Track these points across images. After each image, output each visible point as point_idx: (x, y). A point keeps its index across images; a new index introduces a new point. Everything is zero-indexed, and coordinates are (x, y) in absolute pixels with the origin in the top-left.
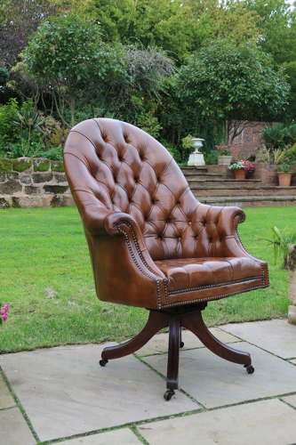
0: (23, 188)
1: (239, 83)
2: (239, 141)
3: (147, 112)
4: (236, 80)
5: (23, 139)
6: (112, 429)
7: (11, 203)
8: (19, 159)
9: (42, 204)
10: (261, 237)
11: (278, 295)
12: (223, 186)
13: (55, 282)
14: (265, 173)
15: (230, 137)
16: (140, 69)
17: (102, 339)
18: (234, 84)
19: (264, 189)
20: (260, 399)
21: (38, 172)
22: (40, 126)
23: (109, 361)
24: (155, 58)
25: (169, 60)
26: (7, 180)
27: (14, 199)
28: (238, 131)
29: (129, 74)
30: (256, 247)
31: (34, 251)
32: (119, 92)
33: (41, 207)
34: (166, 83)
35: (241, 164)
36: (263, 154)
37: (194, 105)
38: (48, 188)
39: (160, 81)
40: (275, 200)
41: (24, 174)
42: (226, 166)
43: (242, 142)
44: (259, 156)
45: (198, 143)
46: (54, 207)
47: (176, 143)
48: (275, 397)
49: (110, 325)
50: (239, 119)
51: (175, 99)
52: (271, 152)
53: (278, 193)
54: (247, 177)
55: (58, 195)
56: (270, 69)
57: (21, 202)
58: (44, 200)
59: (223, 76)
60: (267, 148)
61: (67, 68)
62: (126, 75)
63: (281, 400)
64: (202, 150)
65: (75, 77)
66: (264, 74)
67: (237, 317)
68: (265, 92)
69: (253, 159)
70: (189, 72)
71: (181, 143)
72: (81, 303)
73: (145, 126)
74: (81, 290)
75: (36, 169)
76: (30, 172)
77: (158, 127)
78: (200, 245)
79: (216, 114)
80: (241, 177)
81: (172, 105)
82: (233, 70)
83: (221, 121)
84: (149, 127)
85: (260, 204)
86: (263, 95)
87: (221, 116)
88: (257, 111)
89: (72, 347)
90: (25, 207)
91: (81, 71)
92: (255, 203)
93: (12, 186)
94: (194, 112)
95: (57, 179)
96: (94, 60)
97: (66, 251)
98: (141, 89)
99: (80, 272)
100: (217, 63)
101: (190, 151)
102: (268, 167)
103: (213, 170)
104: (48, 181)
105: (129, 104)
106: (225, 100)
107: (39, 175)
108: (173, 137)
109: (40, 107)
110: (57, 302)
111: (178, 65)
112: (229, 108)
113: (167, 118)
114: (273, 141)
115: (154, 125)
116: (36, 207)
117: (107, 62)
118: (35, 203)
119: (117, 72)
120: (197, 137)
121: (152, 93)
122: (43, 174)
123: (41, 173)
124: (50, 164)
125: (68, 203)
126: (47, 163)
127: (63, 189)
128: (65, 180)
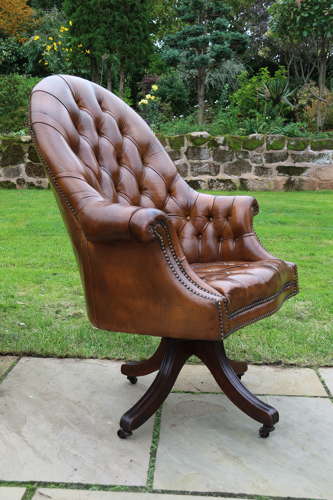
0: (253, 169)
5: (257, 114)
7: (238, 185)
8: (251, 136)
9: (273, 187)
21: (271, 151)
26: (235, 160)
27: (242, 181)
33: (273, 190)
38: (281, 170)
41: (254, 153)
46: (287, 191)
55: (294, 178)
57: (250, 184)
58: (276, 183)
61: (314, 24)
75: (269, 147)
76: (262, 151)
90: (253, 190)
93: (241, 166)
95: (293, 158)
104: (283, 161)
107: (271, 154)
116: (266, 190)
118: (266, 186)
122: (277, 152)
123: (274, 151)
124: (286, 142)
125: (305, 187)
126: (282, 140)
127: (300, 170)
128: (303, 160)
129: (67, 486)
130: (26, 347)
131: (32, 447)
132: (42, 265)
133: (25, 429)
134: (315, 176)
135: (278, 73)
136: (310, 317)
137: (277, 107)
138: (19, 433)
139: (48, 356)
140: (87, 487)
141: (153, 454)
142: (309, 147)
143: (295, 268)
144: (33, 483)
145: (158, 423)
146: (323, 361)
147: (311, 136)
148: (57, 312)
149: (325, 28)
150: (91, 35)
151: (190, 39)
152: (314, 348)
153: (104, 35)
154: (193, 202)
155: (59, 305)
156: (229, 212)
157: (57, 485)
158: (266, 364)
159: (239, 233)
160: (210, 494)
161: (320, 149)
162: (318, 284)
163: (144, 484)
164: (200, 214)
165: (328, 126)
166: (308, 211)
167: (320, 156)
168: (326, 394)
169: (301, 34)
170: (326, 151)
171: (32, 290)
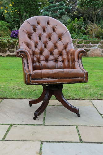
5: (74, 32)
6: (5, 124)
20: (69, 125)
23: (33, 105)
75: (78, 43)
76: (76, 44)
78: (69, 64)
95: (86, 47)
104: (82, 48)
122: (80, 45)
123: (79, 45)
124: (83, 41)
125: (90, 56)
126: (82, 41)
127: (88, 51)
128: (89, 47)
129: (21, 125)
130: (5, 96)
131: (10, 117)
132: (7, 77)
133: (7, 114)
134: (93, 52)
135: (80, 20)
136: (89, 88)
137: (80, 30)
138: (6, 115)
139: (12, 99)
140: (27, 125)
141: (44, 118)
142: (91, 43)
144: (11, 124)
145: (45, 112)
146: (93, 99)
147: (91, 40)
148: (13, 88)
149: (95, 5)
150: (19, 7)
151: (52, 8)
152: (90, 95)
153: (24, 7)
155: (14, 87)
157: (18, 124)
158: (76, 99)
160: (60, 125)
161: (94, 44)
162: (92, 81)
163: (42, 124)
165: (97, 37)
166: (90, 63)
167: (94, 46)
168: (93, 105)
169: (87, 7)
170: (96, 44)
171: (5, 84)
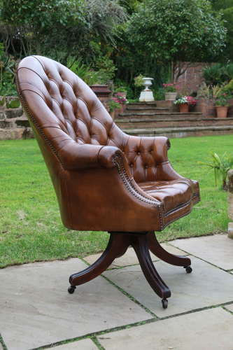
1: (183, 28)
2: (183, 79)
3: (104, 55)
4: (180, 26)
10: (203, 163)
11: (218, 213)
12: (170, 119)
13: (25, 205)
14: (205, 107)
15: (175, 76)
16: (97, 16)
17: (66, 256)
18: (179, 29)
19: (204, 120)
20: (206, 308)
21: (10, 109)
22: (11, 68)
24: (110, 6)
25: (122, 8)
28: (182, 71)
29: (88, 21)
30: (198, 171)
31: (8, 177)
32: (79, 37)
34: (119, 29)
35: (184, 99)
36: (204, 90)
37: (144, 48)
38: (19, 123)
39: (114, 27)
40: (214, 130)
42: (172, 101)
43: (185, 80)
44: (200, 93)
45: (148, 81)
46: (25, 139)
47: (129, 82)
48: (219, 305)
49: (73, 243)
50: (183, 61)
51: (128, 43)
52: (210, 88)
53: (217, 123)
54: (190, 110)
55: (29, 128)
56: (210, 15)
58: (16, 133)
59: (169, 22)
60: (207, 85)
61: (33, 15)
62: (85, 22)
63: (224, 308)
64: (151, 87)
65: (40, 24)
66: (204, 19)
67: (184, 233)
68: (205, 36)
69: (195, 94)
70: (140, 19)
71: (134, 82)
72: (48, 224)
73: (103, 67)
74: (48, 212)
76: (3, 109)
77: (113, 68)
79: (163, 56)
80: (185, 110)
81: (125, 49)
82: (178, 17)
83: (167, 62)
84: (106, 68)
85: (201, 133)
86: (204, 39)
87: (167, 57)
88: (198, 53)
89: (40, 264)
91: (45, 19)
92: (197, 133)
94: (144, 55)
96: (56, 9)
97: (36, 178)
98: (98, 35)
99: (48, 196)
100: (163, 10)
101: (142, 88)
102: (207, 101)
103: (161, 106)
104: (19, 116)
105: (88, 48)
106: (170, 43)
107: (10, 111)
108: (127, 77)
109: (10, 51)
110: (27, 224)
111: (130, 12)
112: (174, 50)
113: (121, 61)
114: (212, 79)
115: (110, 66)
117: (67, 10)
118: (9, 136)
119: (77, 19)
120: (147, 76)
121: (108, 38)
143: (197, 184)
154: (126, 143)
156: (152, 148)
159: (159, 162)
164: (131, 150)
